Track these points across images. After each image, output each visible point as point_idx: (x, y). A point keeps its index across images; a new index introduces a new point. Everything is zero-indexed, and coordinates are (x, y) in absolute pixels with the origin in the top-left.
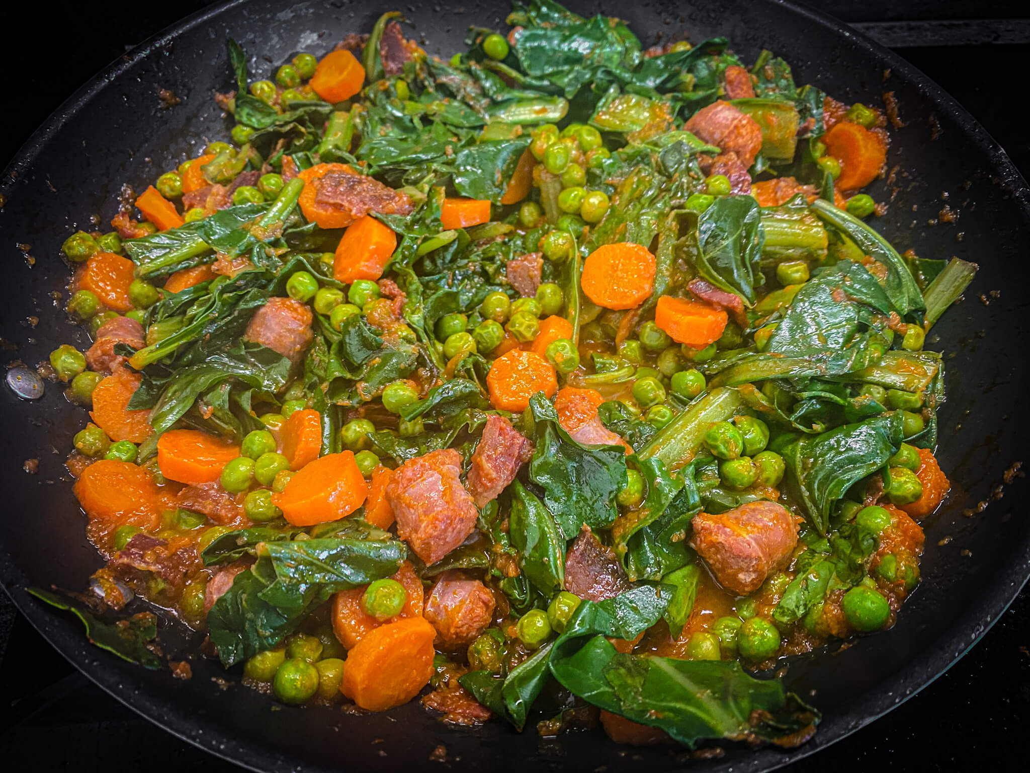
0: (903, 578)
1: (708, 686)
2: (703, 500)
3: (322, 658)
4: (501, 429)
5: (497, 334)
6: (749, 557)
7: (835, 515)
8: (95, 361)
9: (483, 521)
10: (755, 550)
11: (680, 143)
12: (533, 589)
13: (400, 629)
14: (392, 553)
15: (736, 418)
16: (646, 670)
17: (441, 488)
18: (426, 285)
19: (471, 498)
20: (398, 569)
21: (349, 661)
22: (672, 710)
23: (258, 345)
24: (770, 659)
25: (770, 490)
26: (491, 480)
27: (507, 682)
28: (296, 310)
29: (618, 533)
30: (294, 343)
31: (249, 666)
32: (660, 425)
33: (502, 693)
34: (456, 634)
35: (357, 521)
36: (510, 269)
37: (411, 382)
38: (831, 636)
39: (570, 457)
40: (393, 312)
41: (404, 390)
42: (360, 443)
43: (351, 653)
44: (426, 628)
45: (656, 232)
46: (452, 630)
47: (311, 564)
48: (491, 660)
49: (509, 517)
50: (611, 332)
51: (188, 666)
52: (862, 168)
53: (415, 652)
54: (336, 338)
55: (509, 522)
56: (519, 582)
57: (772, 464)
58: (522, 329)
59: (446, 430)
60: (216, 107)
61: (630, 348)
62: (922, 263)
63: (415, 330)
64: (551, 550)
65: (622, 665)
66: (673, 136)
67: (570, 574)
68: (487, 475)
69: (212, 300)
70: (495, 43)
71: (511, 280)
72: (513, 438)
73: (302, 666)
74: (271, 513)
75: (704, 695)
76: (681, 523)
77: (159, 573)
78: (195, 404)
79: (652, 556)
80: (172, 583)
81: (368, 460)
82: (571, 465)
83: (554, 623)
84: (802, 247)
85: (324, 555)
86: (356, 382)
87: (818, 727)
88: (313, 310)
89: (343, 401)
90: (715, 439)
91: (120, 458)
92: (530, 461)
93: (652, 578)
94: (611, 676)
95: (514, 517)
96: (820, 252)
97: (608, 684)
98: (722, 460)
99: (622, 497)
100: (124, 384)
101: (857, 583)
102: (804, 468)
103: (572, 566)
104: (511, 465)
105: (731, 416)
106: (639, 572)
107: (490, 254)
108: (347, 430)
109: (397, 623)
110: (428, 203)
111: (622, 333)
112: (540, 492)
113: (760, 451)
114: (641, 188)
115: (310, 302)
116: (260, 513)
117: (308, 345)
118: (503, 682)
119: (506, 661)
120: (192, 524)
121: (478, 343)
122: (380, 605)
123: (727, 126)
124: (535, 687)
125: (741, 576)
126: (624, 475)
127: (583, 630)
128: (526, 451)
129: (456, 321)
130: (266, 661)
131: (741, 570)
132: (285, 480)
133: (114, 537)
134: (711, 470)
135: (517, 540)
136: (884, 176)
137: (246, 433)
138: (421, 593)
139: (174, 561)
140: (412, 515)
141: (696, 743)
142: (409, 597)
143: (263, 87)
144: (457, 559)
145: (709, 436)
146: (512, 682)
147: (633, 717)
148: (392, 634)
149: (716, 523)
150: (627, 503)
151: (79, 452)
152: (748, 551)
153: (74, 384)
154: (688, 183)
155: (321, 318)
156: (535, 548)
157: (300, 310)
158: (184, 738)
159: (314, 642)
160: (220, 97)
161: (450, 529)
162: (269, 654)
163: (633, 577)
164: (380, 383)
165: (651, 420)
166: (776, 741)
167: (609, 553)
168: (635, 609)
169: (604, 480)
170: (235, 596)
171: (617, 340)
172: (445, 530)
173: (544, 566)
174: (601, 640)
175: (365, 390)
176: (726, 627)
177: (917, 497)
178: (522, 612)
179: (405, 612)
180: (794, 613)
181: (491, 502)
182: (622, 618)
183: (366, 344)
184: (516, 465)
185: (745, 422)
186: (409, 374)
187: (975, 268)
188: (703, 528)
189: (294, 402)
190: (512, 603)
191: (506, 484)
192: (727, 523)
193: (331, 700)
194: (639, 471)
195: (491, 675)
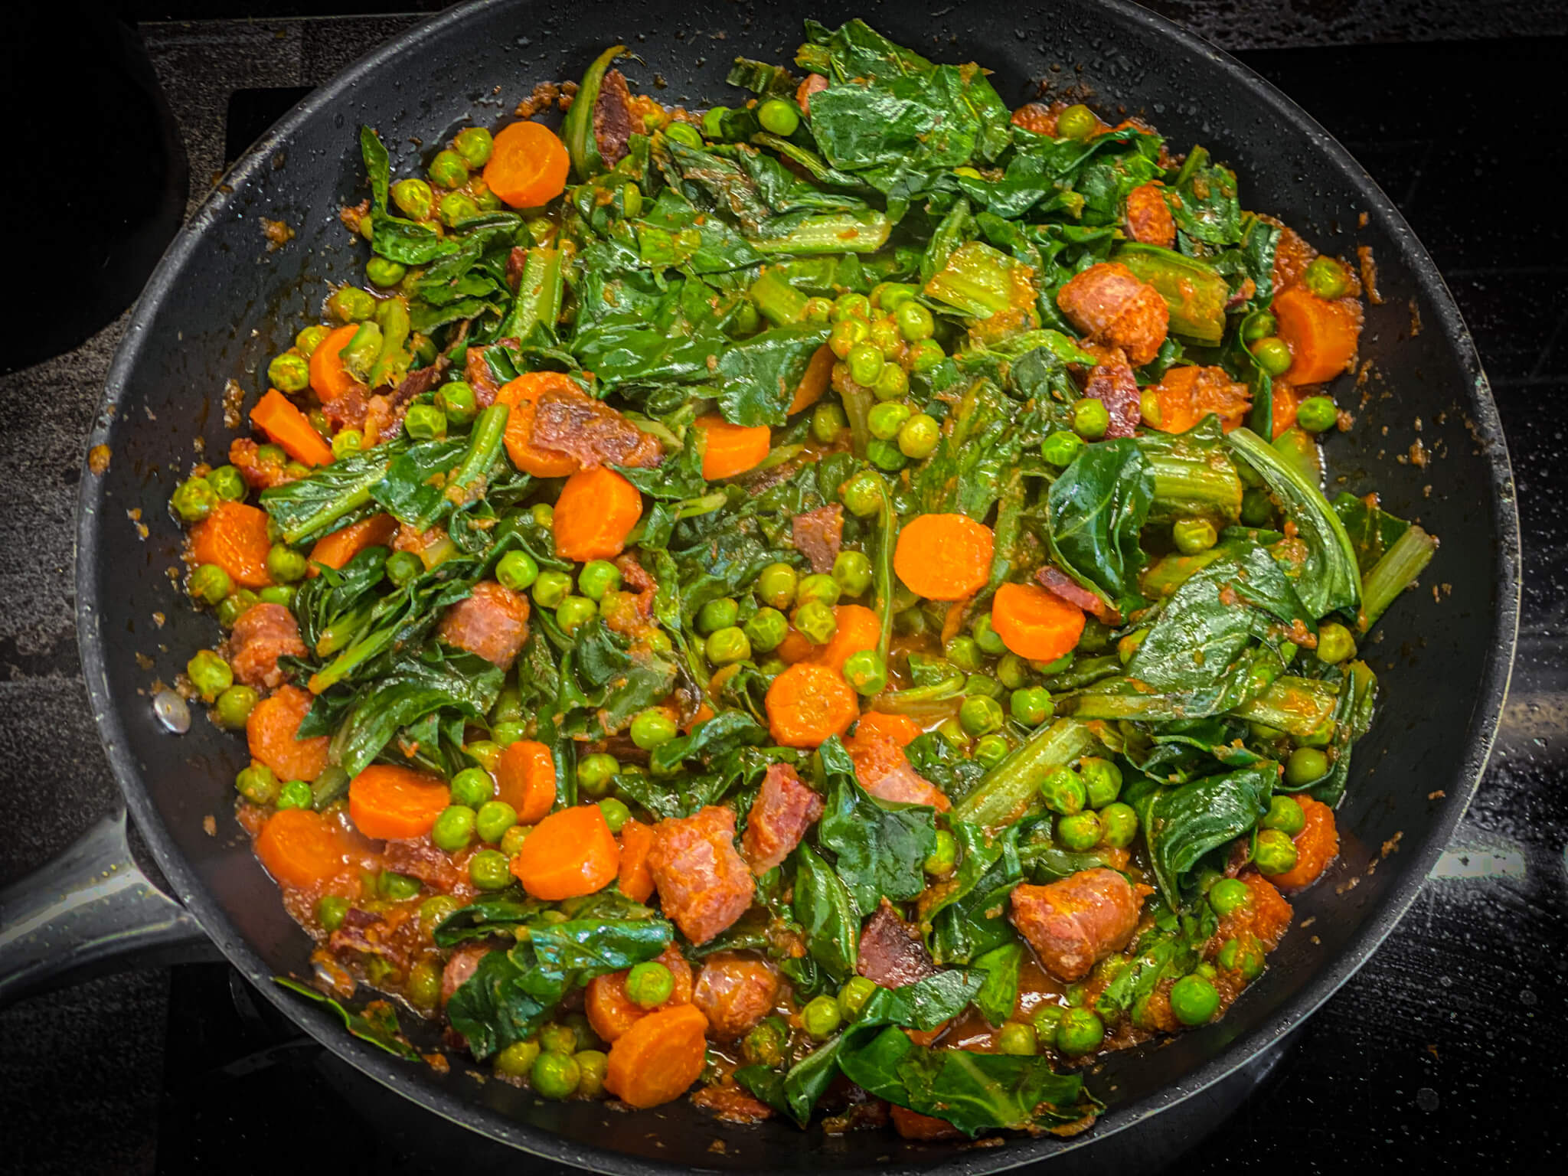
0: (1241, 967)
1: (1000, 1080)
2: (1026, 870)
3: (577, 1050)
4: (784, 784)
5: (778, 630)
6: (1070, 939)
7: (1187, 887)
8: (245, 672)
9: (761, 893)
10: (1077, 931)
11: (1042, 351)
12: (821, 972)
13: (671, 1019)
14: (659, 933)
15: (1084, 760)
16: (942, 1063)
17: (714, 861)
18: (681, 564)
19: (747, 868)
20: (663, 950)
21: (614, 1054)
22: (960, 1102)
23: (460, 651)
24: (1088, 1054)
25: (1117, 852)
26: (772, 846)
27: (789, 1077)
28: (510, 605)
29: (924, 907)
30: (507, 648)
31: (502, 1057)
32: (990, 764)
33: (783, 1088)
34: (730, 1023)
35: (611, 894)
36: (798, 529)
37: (668, 712)
38: (1157, 1029)
39: (867, 815)
40: (641, 611)
41: (659, 723)
42: (602, 787)
43: (616, 1045)
44: (698, 1017)
45: (994, 497)
46: (726, 1019)
47: (573, 948)
48: (771, 1052)
49: (793, 885)
50: (935, 624)
51: (444, 1059)
52: (1317, 363)
53: (685, 1042)
54: (566, 645)
55: (793, 893)
56: (805, 963)
57: (1121, 819)
58: (812, 631)
59: (714, 774)
60: (343, 229)
61: (960, 649)
62: (1383, 517)
63: (669, 634)
64: (842, 929)
65: (917, 1058)
66: (1033, 338)
67: (864, 955)
68: (766, 841)
69: (406, 597)
70: (777, 114)
71: (799, 543)
72: (799, 795)
73: (562, 1058)
74: (503, 881)
75: (995, 1088)
76: (998, 898)
77: (385, 956)
78: (394, 739)
79: (960, 936)
80: (399, 966)
81: (615, 812)
82: (868, 825)
83: (845, 1013)
84: (1206, 501)
85: (583, 937)
86: (597, 709)
87: (1099, 1118)
88: (531, 601)
89: (581, 735)
90: (1050, 791)
91: (297, 806)
92: (820, 820)
93: (958, 961)
94: (902, 1070)
95: (799, 888)
96: (1231, 509)
97: (898, 1077)
98: (1057, 816)
99: (930, 866)
100: (292, 708)
101: (1190, 971)
102: (1154, 830)
103: (867, 947)
104: (796, 827)
105: (1077, 756)
106: (945, 954)
107: (769, 507)
108: (585, 769)
109: (664, 1012)
110: (686, 453)
111: (949, 629)
112: (832, 858)
113: (1109, 803)
114: (983, 419)
115: (528, 591)
116: (493, 881)
117: (526, 648)
118: (784, 1078)
119: (788, 1054)
120: (404, 892)
121: (752, 641)
122: (647, 992)
123: (1114, 310)
124: (821, 1083)
125: (1063, 959)
126: (933, 840)
127: (875, 1021)
128: (816, 808)
129: (723, 611)
130: (520, 1054)
131: (1063, 952)
132: (517, 839)
133: (318, 912)
134: (1043, 828)
135: (802, 915)
136: (1353, 371)
137: (455, 772)
138: (688, 977)
139: (398, 939)
140: (681, 891)
141: (977, 1132)
142: (676, 983)
143: (412, 192)
144: (730, 939)
145: (1044, 785)
146: (795, 1078)
147: (920, 1109)
148: (662, 1024)
149: (1037, 897)
150: (935, 872)
151: (247, 800)
152: (1068, 931)
153: (221, 705)
154: (1049, 410)
155: (543, 613)
156: (825, 927)
157: (515, 604)
158: (467, 1126)
159: (567, 1033)
160: (349, 214)
161: (724, 908)
162: (523, 1045)
163: (938, 960)
164: (628, 712)
165: (980, 757)
166: (1054, 1130)
167: (912, 931)
168: (936, 998)
169: (909, 845)
170: (482, 982)
171: (944, 638)
172: (718, 910)
173: (835, 948)
174: (895, 1031)
175: (609, 722)
176: (1047, 1017)
177: (1289, 868)
178: (809, 998)
179: (673, 1000)
180: (1118, 1004)
181: (773, 870)
182: (921, 1007)
183: (607, 660)
184: (802, 825)
185: (1092, 768)
186: (665, 700)
187: (1433, 545)
188: (1022, 904)
189: (508, 725)
190: (796, 988)
191: (789, 849)
192: (1049, 898)
193: (592, 1096)
194: (952, 833)
195: (772, 1070)
